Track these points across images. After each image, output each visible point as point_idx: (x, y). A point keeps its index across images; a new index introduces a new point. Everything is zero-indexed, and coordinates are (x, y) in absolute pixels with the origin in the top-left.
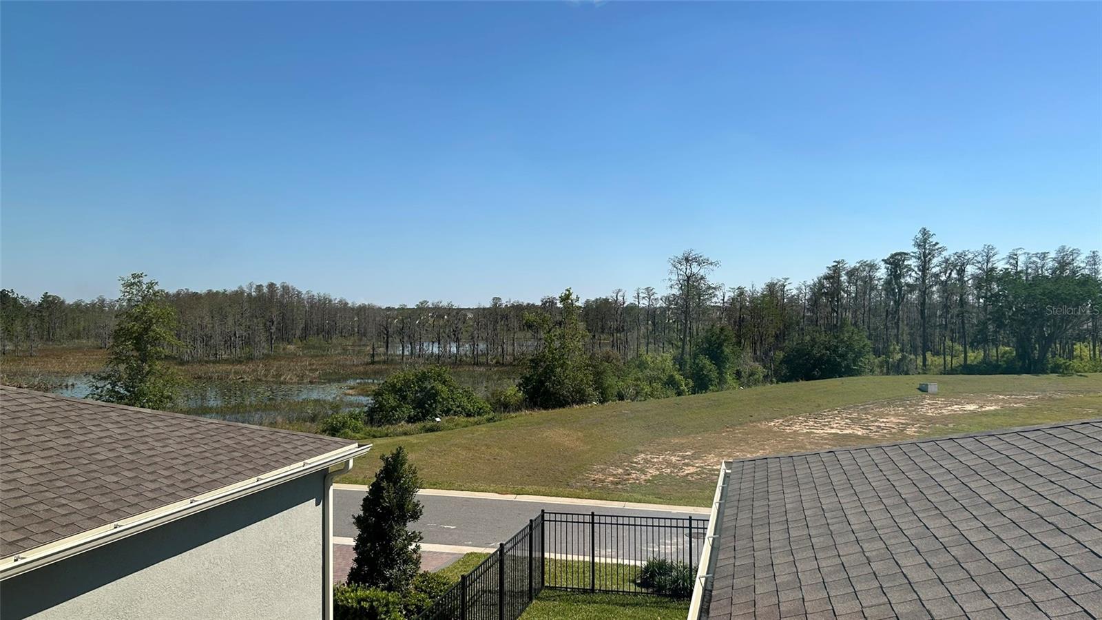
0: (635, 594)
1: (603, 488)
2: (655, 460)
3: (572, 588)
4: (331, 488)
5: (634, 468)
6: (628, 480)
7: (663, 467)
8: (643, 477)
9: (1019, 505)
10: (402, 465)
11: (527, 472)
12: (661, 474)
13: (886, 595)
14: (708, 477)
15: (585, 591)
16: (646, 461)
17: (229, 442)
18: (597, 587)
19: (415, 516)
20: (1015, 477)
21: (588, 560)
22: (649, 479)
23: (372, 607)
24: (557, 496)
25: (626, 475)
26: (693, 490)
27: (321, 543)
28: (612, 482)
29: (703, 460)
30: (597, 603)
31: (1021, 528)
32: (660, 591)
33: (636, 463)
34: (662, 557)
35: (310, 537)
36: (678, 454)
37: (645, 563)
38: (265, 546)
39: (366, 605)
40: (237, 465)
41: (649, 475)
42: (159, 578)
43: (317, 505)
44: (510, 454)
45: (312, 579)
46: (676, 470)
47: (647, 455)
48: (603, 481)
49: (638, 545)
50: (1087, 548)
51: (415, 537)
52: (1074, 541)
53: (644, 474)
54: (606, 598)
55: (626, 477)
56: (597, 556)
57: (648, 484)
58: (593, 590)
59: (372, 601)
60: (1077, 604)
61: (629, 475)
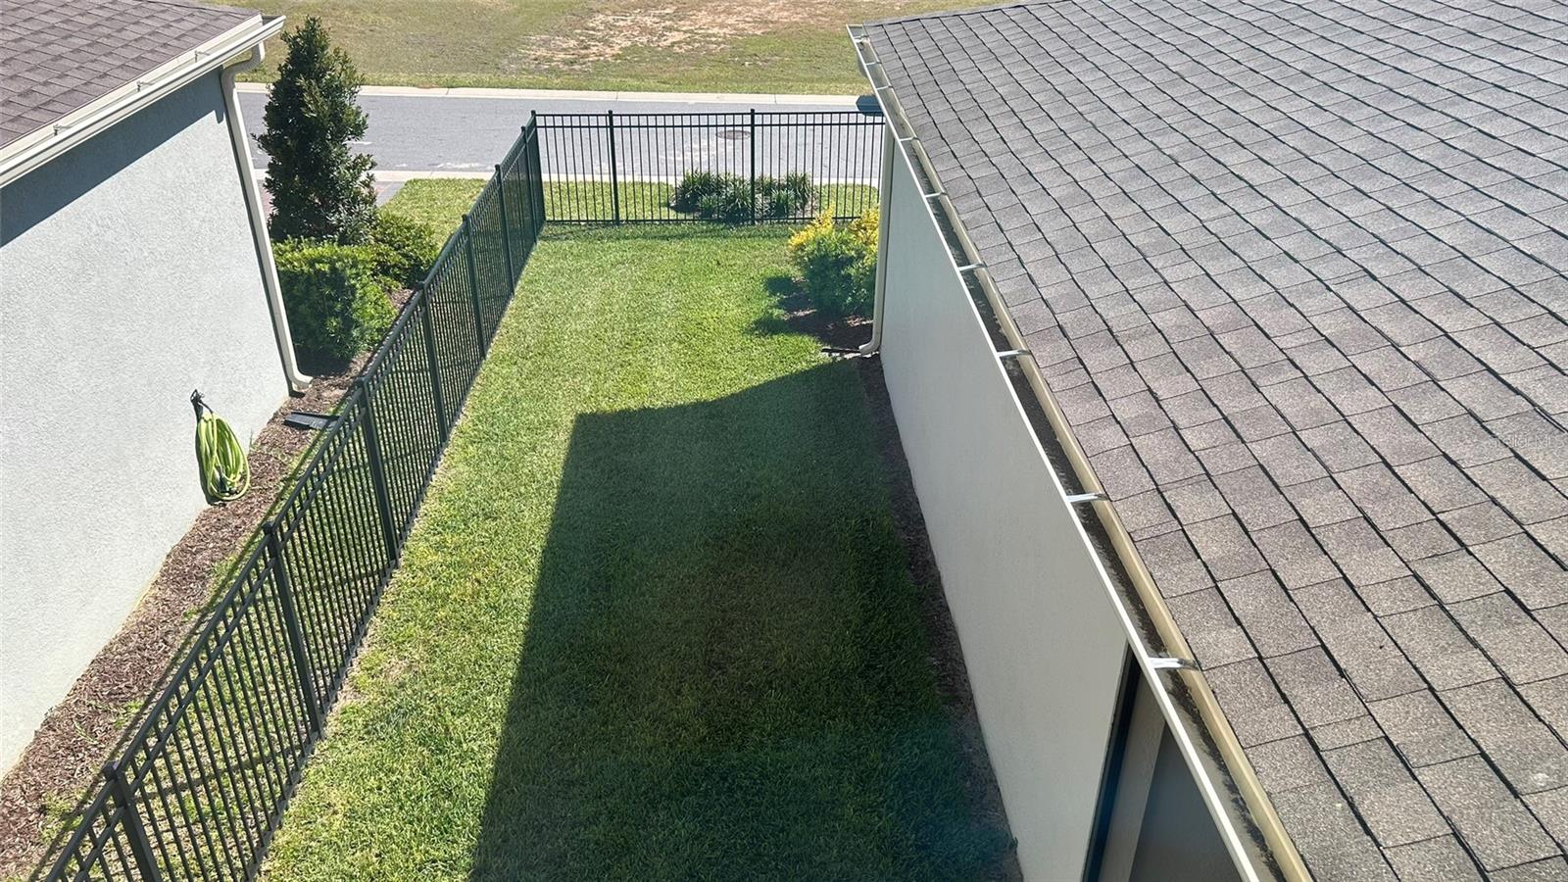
0: (677, 222)
1: (551, 71)
2: (621, 23)
3: (587, 221)
4: (235, 91)
5: (592, 38)
6: (587, 56)
7: (635, 33)
8: (608, 50)
9: (1350, 75)
10: (323, 49)
11: (430, 50)
12: (634, 45)
13: (1225, 204)
14: (703, 47)
15: (606, 223)
16: (609, 26)
17: (51, 19)
18: (623, 216)
19: (358, 131)
20: (1325, 35)
21: (608, 181)
22: (618, 54)
23: (333, 269)
24: (512, 86)
25: (582, 49)
26: (686, 67)
27: (239, 182)
28: (564, 62)
29: (691, 20)
30: (627, 238)
31: (1369, 106)
32: (707, 214)
33: (593, 29)
34: (705, 169)
35: (221, 174)
36: (652, 12)
37: (680, 179)
38: (165, 192)
39: (326, 268)
40: (92, 61)
41: (617, 47)
42: (34, 255)
43: (219, 122)
44: (393, 21)
45: (240, 238)
46: (655, 39)
47: (607, 15)
48: (550, 60)
49: (653, 154)
50: (1471, 126)
51: (364, 163)
52: (1450, 119)
53: (610, 47)
54: (639, 230)
55: (583, 52)
56: (620, 174)
57: (619, 61)
58: (617, 221)
59: (332, 262)
60: (1493, 198)
61: (586, 48)
